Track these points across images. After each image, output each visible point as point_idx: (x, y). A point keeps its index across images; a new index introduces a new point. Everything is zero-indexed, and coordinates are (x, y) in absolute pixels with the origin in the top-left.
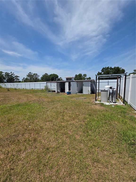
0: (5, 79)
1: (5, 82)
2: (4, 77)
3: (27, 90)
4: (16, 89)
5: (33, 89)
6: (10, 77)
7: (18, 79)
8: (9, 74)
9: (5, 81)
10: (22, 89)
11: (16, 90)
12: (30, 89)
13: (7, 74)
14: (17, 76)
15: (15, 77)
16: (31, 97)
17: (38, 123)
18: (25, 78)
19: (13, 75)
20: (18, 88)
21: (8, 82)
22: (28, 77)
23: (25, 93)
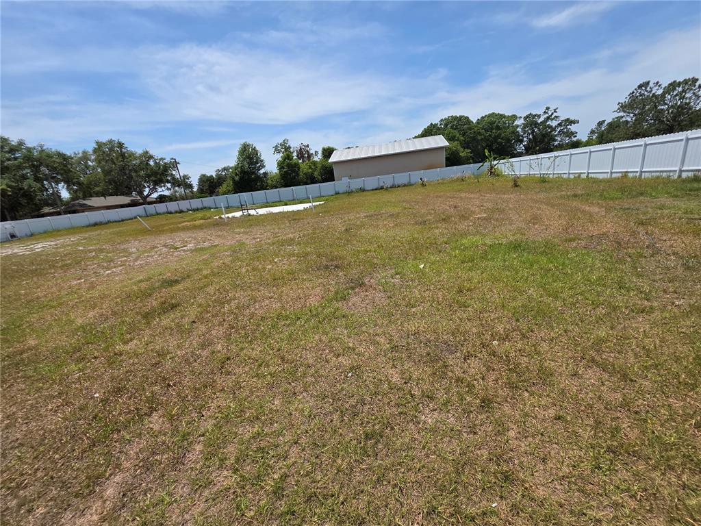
0: (522, 141)
1: (520, 155)
2: (519, 136)
3: (595, 181)
4: (543, 180)
5: (630, 175)
6: (539, 130)
7: (573, 134)
8: (539, 116)
9: (521, 148)
10: (571, 176)
11: (545, 181)
12: (614, 175)
13: (531, 121)
14: (568, 119)
15: (560, 125)
16: (591, 216)
17: (544, 347)
18: (609, 120)
19: (552, 120)
20: (555, 176)
21: (530, 151)
22: (622, 114)
23: (575, 196)
